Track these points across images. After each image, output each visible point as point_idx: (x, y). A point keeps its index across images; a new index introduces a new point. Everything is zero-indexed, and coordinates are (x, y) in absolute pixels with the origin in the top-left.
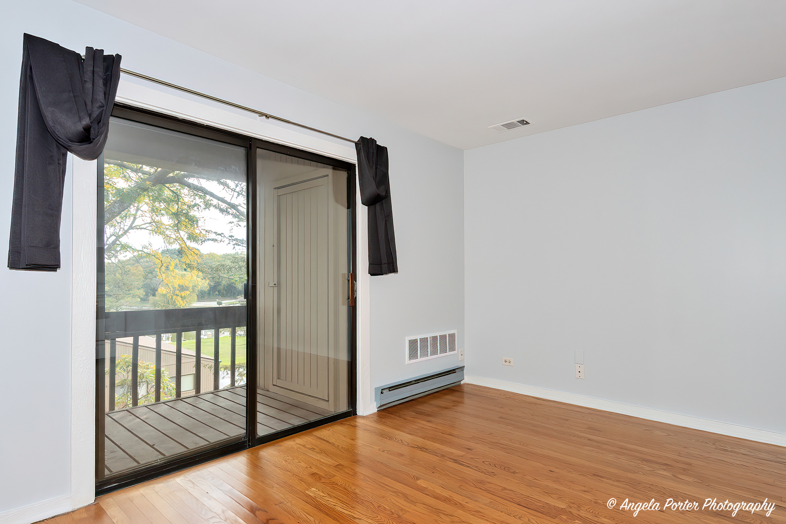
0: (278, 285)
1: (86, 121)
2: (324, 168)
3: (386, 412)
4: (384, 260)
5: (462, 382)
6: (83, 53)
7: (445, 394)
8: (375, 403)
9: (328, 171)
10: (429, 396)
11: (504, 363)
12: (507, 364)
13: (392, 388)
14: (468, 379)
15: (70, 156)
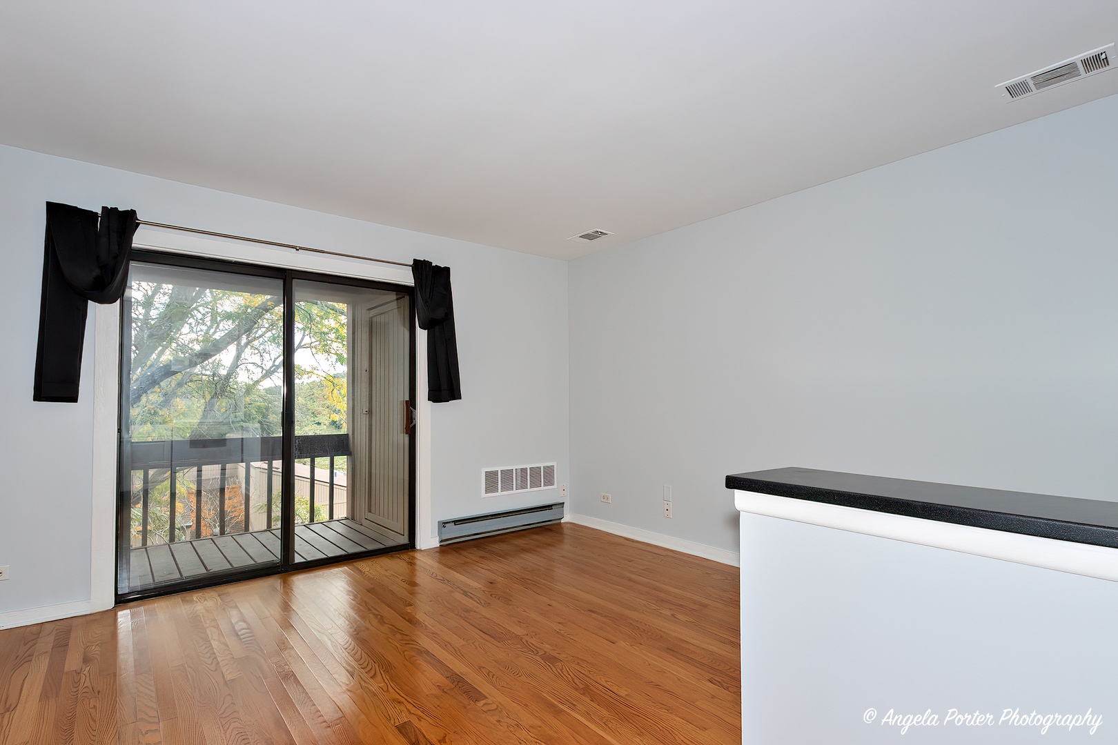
0: (370, 412)
1: (97, 272)
2: (387, 294)
3: (449, 548)
4: (444, 385)
5: (562, 521)
6: (100, 212)
7: (536, 533)
8: (438, 538)
9: (392, 296)
10: (512, 534)
11: (603, 500)
12: (605, 500)
13: (456, 522)
14: (567, 518)
15: (90, 303)
